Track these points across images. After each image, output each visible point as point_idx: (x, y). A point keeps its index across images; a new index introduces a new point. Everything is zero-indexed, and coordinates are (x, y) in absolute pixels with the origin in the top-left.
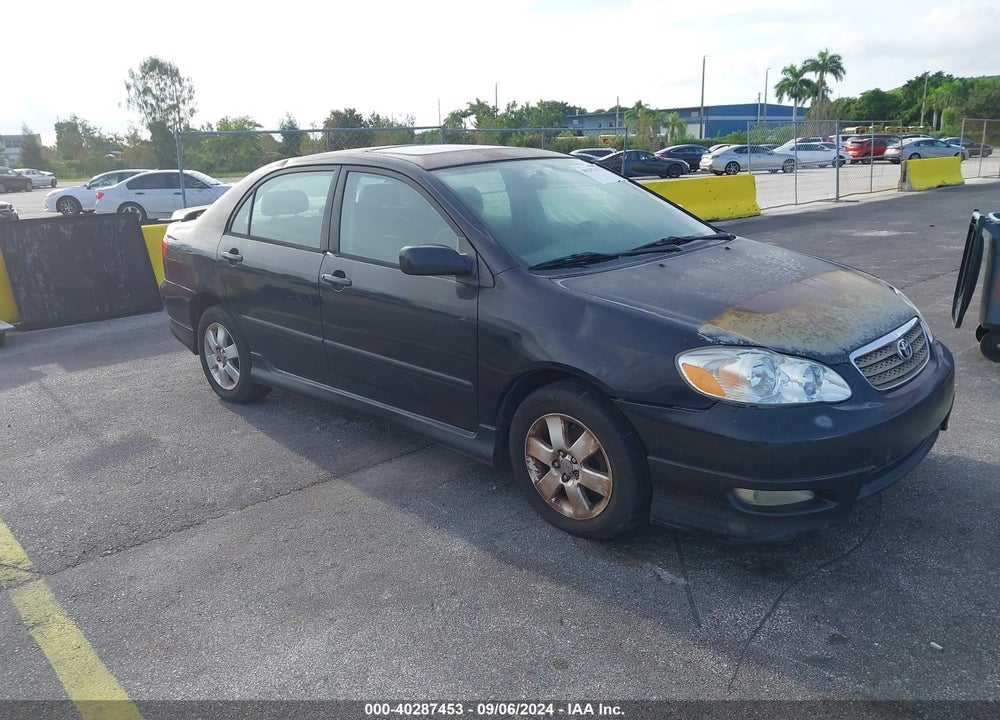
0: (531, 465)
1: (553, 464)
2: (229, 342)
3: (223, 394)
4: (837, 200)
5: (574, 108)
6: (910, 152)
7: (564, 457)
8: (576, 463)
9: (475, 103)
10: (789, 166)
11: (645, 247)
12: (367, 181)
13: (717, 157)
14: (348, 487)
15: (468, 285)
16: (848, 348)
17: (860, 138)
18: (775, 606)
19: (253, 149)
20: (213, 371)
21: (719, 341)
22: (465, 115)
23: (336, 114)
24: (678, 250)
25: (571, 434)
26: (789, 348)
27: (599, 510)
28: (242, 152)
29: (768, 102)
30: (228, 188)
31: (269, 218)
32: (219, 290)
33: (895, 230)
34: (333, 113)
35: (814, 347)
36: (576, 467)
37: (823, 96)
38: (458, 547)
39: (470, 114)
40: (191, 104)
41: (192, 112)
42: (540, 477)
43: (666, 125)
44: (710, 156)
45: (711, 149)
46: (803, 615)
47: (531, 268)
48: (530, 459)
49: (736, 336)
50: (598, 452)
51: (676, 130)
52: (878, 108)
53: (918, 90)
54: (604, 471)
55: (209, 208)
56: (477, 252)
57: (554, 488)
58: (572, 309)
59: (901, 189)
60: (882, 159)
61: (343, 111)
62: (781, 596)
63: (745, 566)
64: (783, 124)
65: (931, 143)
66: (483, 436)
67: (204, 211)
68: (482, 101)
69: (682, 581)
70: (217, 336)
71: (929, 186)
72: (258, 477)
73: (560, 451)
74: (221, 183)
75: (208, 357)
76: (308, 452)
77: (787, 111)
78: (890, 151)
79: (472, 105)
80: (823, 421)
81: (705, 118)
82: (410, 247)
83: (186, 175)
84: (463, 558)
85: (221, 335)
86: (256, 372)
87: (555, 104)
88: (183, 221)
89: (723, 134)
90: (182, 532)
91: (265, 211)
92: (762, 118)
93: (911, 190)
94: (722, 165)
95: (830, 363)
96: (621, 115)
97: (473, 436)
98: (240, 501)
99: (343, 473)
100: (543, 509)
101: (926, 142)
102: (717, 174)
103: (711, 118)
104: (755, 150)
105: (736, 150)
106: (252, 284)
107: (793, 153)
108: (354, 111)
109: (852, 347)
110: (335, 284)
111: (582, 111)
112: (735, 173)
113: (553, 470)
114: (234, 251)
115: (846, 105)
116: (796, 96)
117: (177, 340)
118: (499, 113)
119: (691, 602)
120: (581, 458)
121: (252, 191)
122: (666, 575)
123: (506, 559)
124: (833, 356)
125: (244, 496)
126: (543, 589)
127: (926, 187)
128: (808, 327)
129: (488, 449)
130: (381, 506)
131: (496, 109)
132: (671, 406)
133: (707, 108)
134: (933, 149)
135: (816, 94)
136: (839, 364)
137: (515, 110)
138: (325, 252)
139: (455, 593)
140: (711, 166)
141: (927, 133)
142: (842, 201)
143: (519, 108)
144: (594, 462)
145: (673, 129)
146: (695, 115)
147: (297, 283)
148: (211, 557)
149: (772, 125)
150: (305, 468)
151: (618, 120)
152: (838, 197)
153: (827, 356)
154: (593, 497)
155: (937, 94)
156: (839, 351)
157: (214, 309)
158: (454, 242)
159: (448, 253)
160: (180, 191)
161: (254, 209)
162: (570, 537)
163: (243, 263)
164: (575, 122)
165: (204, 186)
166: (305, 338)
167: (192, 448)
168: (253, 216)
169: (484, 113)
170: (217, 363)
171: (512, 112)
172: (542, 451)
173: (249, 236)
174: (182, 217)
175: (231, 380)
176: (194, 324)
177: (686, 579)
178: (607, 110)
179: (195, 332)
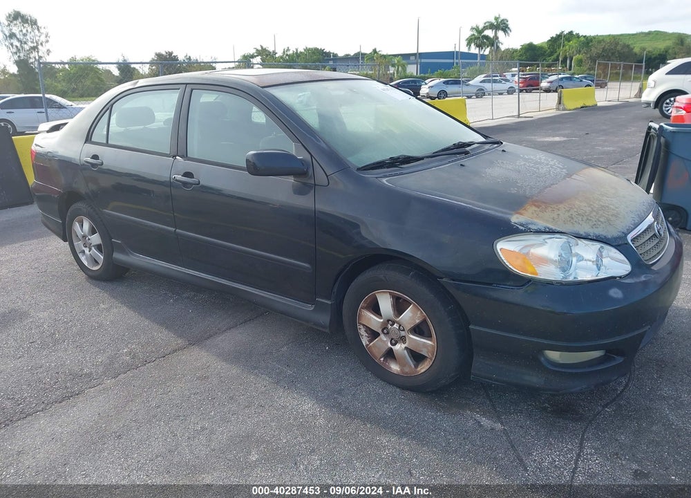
0: (362, 331)
1: (383, 331)
2: (93, 232)
3: (90, 273)
4: (519, 116)
5: (329, 53)
6: (556, 85)
7: (392, 325)
8: (404, 330)
9: (260, 48)
10: (480, 94)
11: (443, 150)
12: (207, 98)
13: (432, 87)
14: (203, 353)
15: (305, 184)
16: (625, 231)
17: (524, 75)
18: (581, 447)
19: (97, 80)
20: (80, 255)
21: (530, 229)
22: (253, 56)
23: (159, 55)
24: (467, 153)
25: (399, 307)
26: (582, 232)
27: (423, 368)
28: (88, 83)
29: (461, 51)
30: (82, 109)
31: (122, 129)
32: (82, 187)
33: (564, 137)
34: (156, 54)
35: (600, 231)
36: (403, 333)
37: (498, 47)
38: (308, 406)
39: (255, 56)
40: (48, 46)
41: (48, 52)
42: (370, 342)
43: (393, 66)
44: (427, 86)
45: (427, 81)
46: (606, 454)
47: (359, 169)
48: (361, 327)
49: (541, 224)
50: (424, 322)
51: (400, 69)
52: (532, 55)
53: (557, 43)
54: (429, 337)
55: (71, 122)
56: (312, 156)
57: (384, 350)
58: (402, 204)
59: (558, 109)
60: (538, 89)
61: (164, 53)
62: (583, 436)
63: (545, 409)
64: (471, 64)
65: (570, 79)
66: (320, 308)
67: (66, 124)
68: (264, 47)
69: (499, 426)
70: (82, 227)
71: (575, 107)
72: (127, 346)
73: (388, 321)
74: (75, 105)
75: (75, 244)
76: (166, 323)
77: (474, 56)
78: (544, 84)
79: (257, 50)
80: (615, 293)
81: (419, 61)
82: (255, 152)
83: (47, 98)
84: (314, 416)
85: (86, 226)
86: (117, 256)
87: (316, 49)
88: (48, 132)
89: (432, 72)
90: (64, 403)
91: (118, 124)
92: (457, 61)
93: (564, 110)
94: (435, 93)
95: (614, 244)
96: (363, 58)
97: (310, 308)
98: (113, 370)
99: (197, 341)
100: (373, 367)
101: (566, 78)
102: (432, 99)
103: (423, 61)
104: (457, 82)
105: (444, 83)
106: (106, 182)
107: (482, 84)
108: (172, 53)
109: (628, 230)
110: (185, 184)
111: (335, 55)
112: (444, 98)
113: (382, 336)
114: (95, 157)
115: (511, 53)
116: (479, 46)
117: (46, 229)
118: (277, 56)
119: (513, 446)
120: (408, 326)
121: (109, 107)
122: (485, 421)
123: (350, 414)
124: (616, 239)
125: (116, 365)
126: (387, 441)
127: (573, 108)
128: (592, 215)
129: (325, 319)
130: (235, 370)
131: (275, 53)
132: (491, 284)
133: (420, 54)
134: (571, 83)
135: (493, 45)
136: (619, 244)
137: (288, 53)
138: (174, 157)
139: (313, 451)
140: (428, 93)
141: (564, 71)
142: (522, 117)
143: (291, 52)
144: (419, 330)
145: (398, 68)
146: (412, 58)
147: (138, 180)
148: (92, 427)
149: (464, 66)
150: (163, 337)
151: (361, 61)
152: (519, 114)
153: (612, 239)
154: (417, 357)
155: (570, 46)
156: (620, 234)
157: (79, 205)
158: (291, 147)
159: (288, 157)
160: (43, 110)
161: (111, 123)
162: (398, 390)
163: (104, 167)
164: (331, 63)
165: (61, 107)
166: (159, 228)
167: (67, 323)
168: (110, 128)
169: (267, 56)
170: (84, 249)
171: (287, 55)
172: (373, 321)
173: (107, 145)
174: (47, 129)
175: (96, 262)
176: (63, 218)
177: (502, 424)
178: (352, 55)
179: (64, 224)
